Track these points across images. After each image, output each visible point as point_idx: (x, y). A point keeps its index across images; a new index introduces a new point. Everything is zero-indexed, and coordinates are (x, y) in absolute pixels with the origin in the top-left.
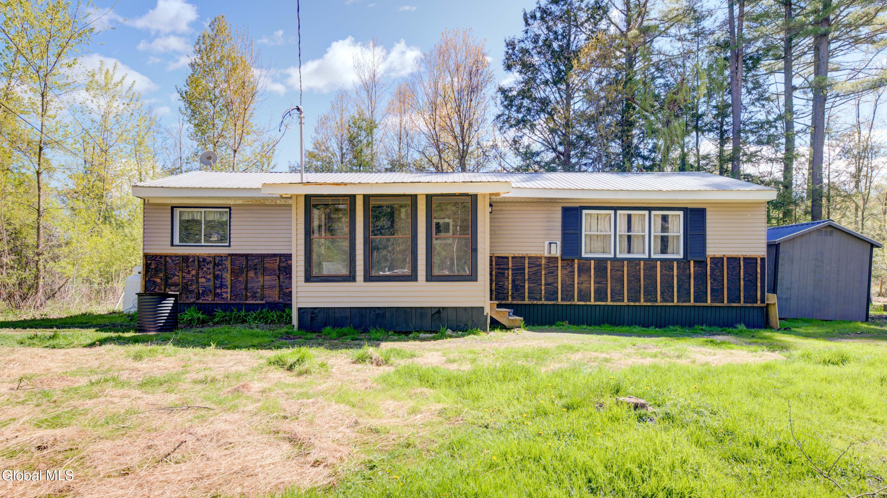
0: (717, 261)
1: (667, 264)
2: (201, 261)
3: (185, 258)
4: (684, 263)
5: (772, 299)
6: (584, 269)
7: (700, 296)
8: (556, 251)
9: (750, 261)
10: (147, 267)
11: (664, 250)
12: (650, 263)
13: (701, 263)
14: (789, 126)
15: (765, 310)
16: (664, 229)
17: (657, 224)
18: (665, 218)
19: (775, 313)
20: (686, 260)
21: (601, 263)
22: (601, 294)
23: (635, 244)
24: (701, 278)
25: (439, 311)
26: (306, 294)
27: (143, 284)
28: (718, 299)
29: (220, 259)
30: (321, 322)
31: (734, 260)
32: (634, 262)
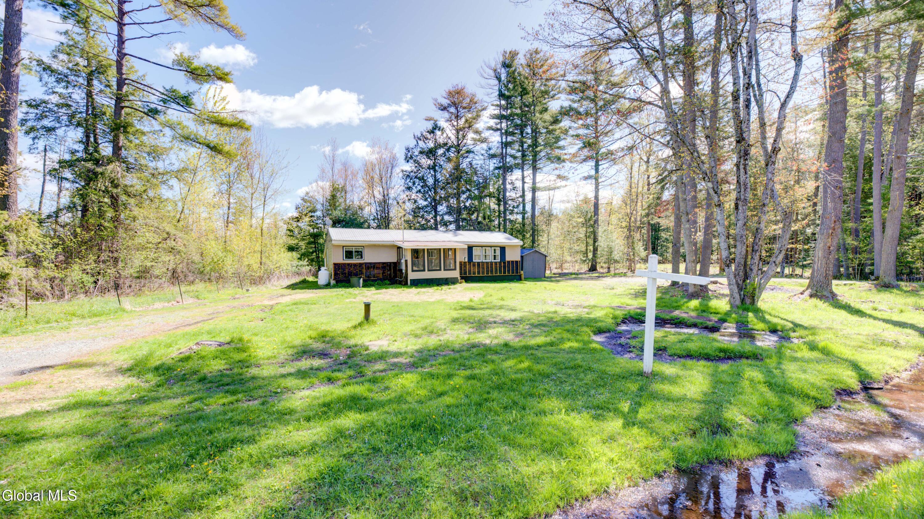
0: (509, 262)
1: (496, 263)
2: (355, 265)
3: (348, 264)
4: (500, 263)
5: (522, 272)
6: (474, 265)
7: (505, 272)
8: (466, 260)
9: (517, 262)
10: (335, 267)
11: (495, 259)
12: (491, 263)
13: (504, 263)
14: (524, 200)
15: (520, 276)
16: (495, 252)
17: (493, 251)
18: (495, 250)
19: (523, 277)
20: (501, 262)
21: (478, 263)
22: (479, 273)
23: (487, 257)
24: (504, 267)
25: (447, 279)
26: (412, 276)
27: (333, 274)
28: (509, 272)
29: (361, 264)
30: (417, 283)
31: (513, 262)
32: (487, 263)
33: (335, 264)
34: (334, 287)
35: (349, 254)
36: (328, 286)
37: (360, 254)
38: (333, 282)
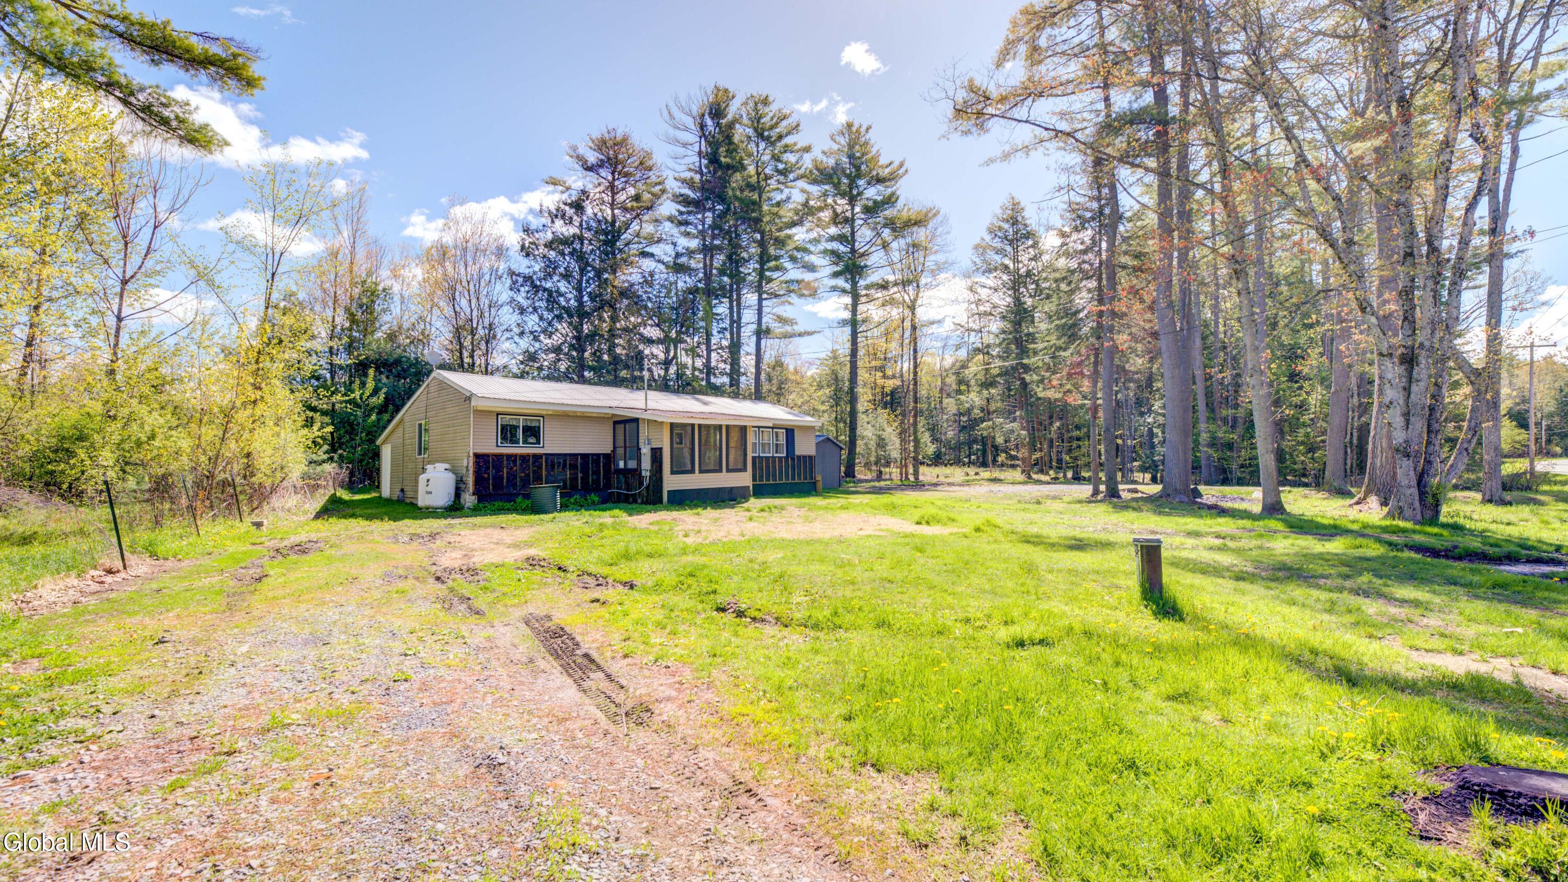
0: (799, 457)
1: (780, 459)
2: (524, 458)
3: (509, 456)
5: (819, 478)
7: (793, 478)
9: (810, 457)
10: (475, 464)
11: (778, 451)
12: (773, 459)
13: (793, 459)
15: (815, 484)
16: (778, 439)
17: (775, 437)
18: (777, 434)
19: (820, 485)
20: (787, 457)
23: (767, 448)
24: (793, 467)
25: (731, 490)
26: (671, 482)
27: (470, 480)
28: (799, 478)
29: (537, 457)
30: (682, 499)
31: (804, 457)
32: (767, 458)
33: (477, 456)
34: (476, 511)
35: (508, 433)
36: (454, 509)
37: (533, 432)
38: (469, 499)
